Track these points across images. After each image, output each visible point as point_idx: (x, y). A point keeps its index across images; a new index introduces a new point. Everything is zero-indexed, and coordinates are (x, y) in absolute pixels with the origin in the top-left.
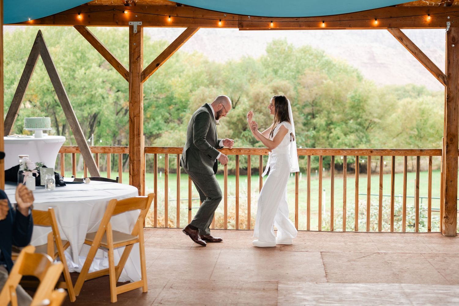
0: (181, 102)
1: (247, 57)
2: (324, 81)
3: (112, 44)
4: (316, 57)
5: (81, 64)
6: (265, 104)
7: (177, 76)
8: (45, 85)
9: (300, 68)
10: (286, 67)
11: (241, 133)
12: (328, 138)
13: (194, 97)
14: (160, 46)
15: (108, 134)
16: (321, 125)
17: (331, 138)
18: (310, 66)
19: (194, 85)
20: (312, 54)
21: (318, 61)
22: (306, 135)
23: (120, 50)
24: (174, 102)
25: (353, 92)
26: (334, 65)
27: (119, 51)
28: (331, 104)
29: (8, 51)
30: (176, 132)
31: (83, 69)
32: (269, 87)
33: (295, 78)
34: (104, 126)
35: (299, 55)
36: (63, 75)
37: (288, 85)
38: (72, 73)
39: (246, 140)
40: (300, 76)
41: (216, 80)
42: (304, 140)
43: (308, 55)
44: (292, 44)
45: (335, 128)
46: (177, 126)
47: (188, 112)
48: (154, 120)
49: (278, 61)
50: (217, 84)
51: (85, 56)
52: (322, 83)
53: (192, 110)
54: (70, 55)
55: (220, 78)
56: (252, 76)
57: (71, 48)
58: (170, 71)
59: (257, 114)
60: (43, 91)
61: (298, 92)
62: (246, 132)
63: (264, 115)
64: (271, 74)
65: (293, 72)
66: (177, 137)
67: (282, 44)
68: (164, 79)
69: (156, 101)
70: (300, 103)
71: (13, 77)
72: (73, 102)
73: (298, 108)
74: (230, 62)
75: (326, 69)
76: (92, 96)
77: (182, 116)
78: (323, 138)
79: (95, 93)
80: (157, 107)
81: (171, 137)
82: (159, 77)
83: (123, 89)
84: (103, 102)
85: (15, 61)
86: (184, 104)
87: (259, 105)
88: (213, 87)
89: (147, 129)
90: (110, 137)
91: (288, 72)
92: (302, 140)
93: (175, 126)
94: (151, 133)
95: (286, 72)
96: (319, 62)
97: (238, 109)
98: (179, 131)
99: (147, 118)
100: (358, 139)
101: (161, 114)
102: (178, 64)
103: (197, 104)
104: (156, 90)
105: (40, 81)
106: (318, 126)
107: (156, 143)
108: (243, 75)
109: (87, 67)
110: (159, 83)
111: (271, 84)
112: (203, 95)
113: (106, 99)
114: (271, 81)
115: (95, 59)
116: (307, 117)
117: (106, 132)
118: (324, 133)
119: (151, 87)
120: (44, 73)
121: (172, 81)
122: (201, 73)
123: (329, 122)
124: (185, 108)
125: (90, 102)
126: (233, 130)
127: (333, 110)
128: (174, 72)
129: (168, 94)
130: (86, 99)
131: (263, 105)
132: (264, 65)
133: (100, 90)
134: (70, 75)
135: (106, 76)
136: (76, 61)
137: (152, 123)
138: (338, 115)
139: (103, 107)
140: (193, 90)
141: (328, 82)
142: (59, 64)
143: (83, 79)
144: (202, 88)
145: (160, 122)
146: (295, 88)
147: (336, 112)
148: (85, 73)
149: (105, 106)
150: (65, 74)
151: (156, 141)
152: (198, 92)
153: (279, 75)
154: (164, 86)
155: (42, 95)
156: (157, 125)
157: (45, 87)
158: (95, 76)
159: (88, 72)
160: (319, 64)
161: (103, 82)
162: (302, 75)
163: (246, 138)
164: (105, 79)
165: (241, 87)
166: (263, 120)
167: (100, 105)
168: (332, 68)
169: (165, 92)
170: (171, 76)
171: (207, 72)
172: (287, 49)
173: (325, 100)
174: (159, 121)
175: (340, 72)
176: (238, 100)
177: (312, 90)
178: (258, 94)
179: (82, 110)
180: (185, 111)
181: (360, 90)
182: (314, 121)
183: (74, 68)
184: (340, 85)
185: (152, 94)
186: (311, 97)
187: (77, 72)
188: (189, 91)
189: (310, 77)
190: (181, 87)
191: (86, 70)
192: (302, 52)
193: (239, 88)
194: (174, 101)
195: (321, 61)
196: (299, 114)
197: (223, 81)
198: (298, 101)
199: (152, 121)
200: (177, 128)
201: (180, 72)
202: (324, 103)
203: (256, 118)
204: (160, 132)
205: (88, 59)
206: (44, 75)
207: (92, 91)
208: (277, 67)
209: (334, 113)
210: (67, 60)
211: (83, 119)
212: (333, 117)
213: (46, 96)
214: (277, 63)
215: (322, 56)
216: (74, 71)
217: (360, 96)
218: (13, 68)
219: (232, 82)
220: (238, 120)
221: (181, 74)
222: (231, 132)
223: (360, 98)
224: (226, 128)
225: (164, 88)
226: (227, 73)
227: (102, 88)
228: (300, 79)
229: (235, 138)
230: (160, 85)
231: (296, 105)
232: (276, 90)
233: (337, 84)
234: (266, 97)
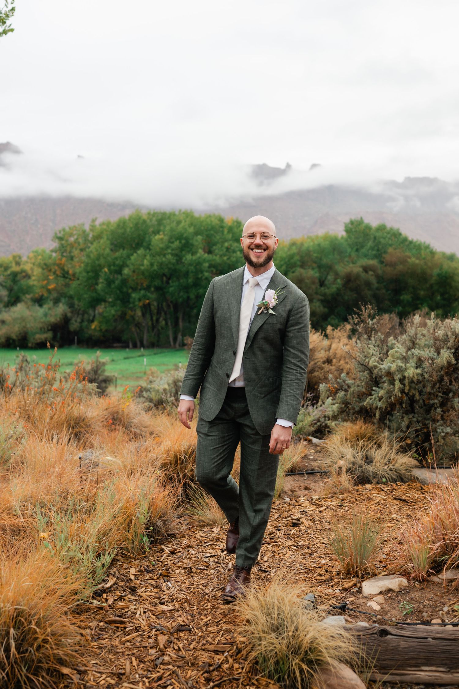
2: (409, 259)
3: (211, 230)
5: (186, 250)
6: (357, 282)
16: (408, 301)
25: (438, 269)
28: (417, 281)
31: (189, 254)
32: (359, 267)
36: (171, 261)
37: (376, 264)
38: (179, 258)
41: (307, 260)
45: (422, 304)
51: (189, 243)
52: (407, 261)
54: (175, 242)
55: (310, 259)
57: (176, 235)
60: (152, 276)
61: (384, 271)
71: (122, 263)
73: (385, 285)
79: (201, 277)
87: (351, 284)
105: (150, 267)
106: (405, 302)
109: (193, 253)
111: (362, 264)
112: (301, 276)
115: (199, 245)
122: (294, 254)
125: (196, 284)
126: (328, 308)
127: (418, 286)
130: (193, 282)
131: (354, 284)
134: (177, 260)
136: (182, 247)
138: (424, 291)
140: (287, 271)
141: (413, 260)
142: (167, 250)
143: (190, 264)
146: (381, 267)
148: (192, 259)
150: (173, 259)
157: (154, 272)
158: (201, 261)
159: (194, 257)
162: (385, 254)
165: (331, 267)
171: (299, 254)
173: (411, 277)
177: (397, 268)
178: (350, 274)
179: (188, 293)
181: (445, 268)
182: (401, 297)
183: (180, 254)
186: (396, 275)
187: (184, 258)
189: (394, 255)
196: (386, 291)
198: (385, 278)
203: (348, 296)
205: (193, 245)
206: (153, 261)
207: (199, 275)
209: (420, 289)
210: (173, 246)
212: (419, 294)
213: (154, 280)
220: (332, 298)
222: (326, 310)
223: (447, 275)
224: (322, 307)
226: (317, 254)
228: (384, 258)
231: (383, 283)
232: (366, 269)
233: (422, 263)
234: (358, 276)
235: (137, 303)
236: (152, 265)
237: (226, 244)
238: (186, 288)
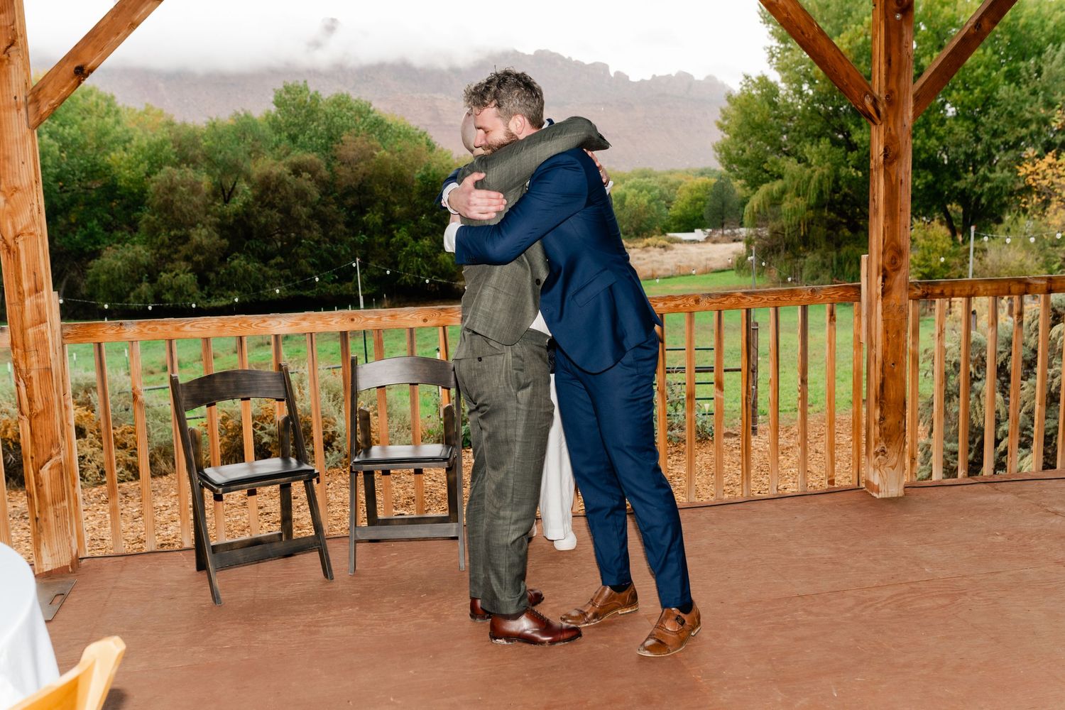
0: (132, 194)
1: (242, 114)
2: (376, 153)
4: (359, 112)
6: (280, 193)
7: (121, 148)
9: (334, 131)
10: (311, 130)
11: (244, 243)
12: (388, 244)
13: (154, 184)
14: (83, 96)
16: (375, 225)
17: (392, 245)
18: (349, 129)
19: (152, 164)
20: (351, 109)
21: (362, 119)
22: (352, 242)
24: (120, 195)
25: (422, 169)
26: (389, 126)
28: (389, 190)
30: (128, 247)
32: (284, 165)
33: (327, 150)
35: (329, 110)
37: (318, 160)
39: (253, 254)
40: (335, 146)
41: (191, 153)
42: (349, 250)
43: (345, 110)
44: (316, 92)
45: (398, 229)
46: (129, 236)
47: (146, 211)
48: (85, 227)
49: (297, 121)
50: (194, 161)
52: (372, 155)
53: (152, 207)
55: (198, 151)
56: (253, 146)
58: (107, 139)
59: (267, 211)
61: (333, 173)
62: (253, 241)
63: (280, 211)
64: (286, 143)
65: (322, 138)
66: (130, 254)
67: (301, 91)
68: (96, 155)
69: (85, 194)
70: (339, 190)
73: (336, 198)
74: (214, 123)
75: (377, 133)
77: (135, 218)
78: (380, 245)
80: (86, 204)
81: (119, 255)
82: (88, 151)
86: (137, 198)
87: (271, 196)
88: (188, 166)
89: (71, 244)
91: (314, 139)
92: (346, 251)
93: (125, 235)
94: (81, 250)
95: (310, 138)
96: (363, 122)
97: (235, 203)
98: (133, 244)
99: (71, 224)
100: (436, 245)
101: (97, 217)
102: (119, 129)
103: (161, 197)
104: (84, 175)
106: (371, 226)
107: (91, 268)
108: (238, 144)
110: (88, 162)
111: (288, 159)
112: (171, 180)
114: (288, 154)
116: (350, 212)
118: (381, 237)
119: (73, 170)
121: (110, 157)
122: (164, 143)
123: (389, 219)
124: (142, 204)
126: (228, 240)
127: (392, 199)
128: (112, 142)
129: (107, 180)
131: (276, 195)
132: (273, 127)
137: (81, 232)
138: (401, 207)
140: (152, 173)
141: (383, 153)
144: (167, 168)
145: (97, 230)
146: (328, 165)
147: (399, 203)
151: (91, 264)
152: (161, 176)
153: (299, 143)
154: (98, 168)
156: (91, 235)
160: (365, 124)
162: (338, 143)
163: (253, 251)
165: (235, 166)
166: (278, 220)
168: (385, 131)
169: (100, 178)
170: (109, 148)
171: (173, 142)
172: (309, 99)
173: (379, 183)
174: (93, 229)
175: (399, 137)
176: (233, 188)
177: (357, 168)
178: (267, 177)
180: (140, 210)
181: (435, 166)
182: (364, 218)
184: (401, 159)
185: (76, 182)
186: (356, 179)
188: (144, 175)
189: (351, 145)
190: (130, 168)
192: (335, 105)
193: (233, 169)
194: (118, 192)
195: (368, 120)
196: (338, 208)
197: (204, 155)
198: (335, 186)
199: (81, 229)
200: (128, 239)
201: (125, 142)
202: (378, 189)
203: (266, 217)
204: (99, 247)
208: (294, 130)
209: (394, 204)
212: (393, 211)
214: (295, 125)
215: (369, 112)
217: (434, 175)
219: (220, 157)
220: (235, 221)
221: (128, 145)
222: (225, 242)
223: (436, 179)
224: (216, 236)
225: (97, 171)
226: (210, 142)
228: (336, 150)
229: (233, 252)
230: (89, 165)
231: (332, 193)
232: (297, 170)
233: (396, 157)
234: (281, 181)
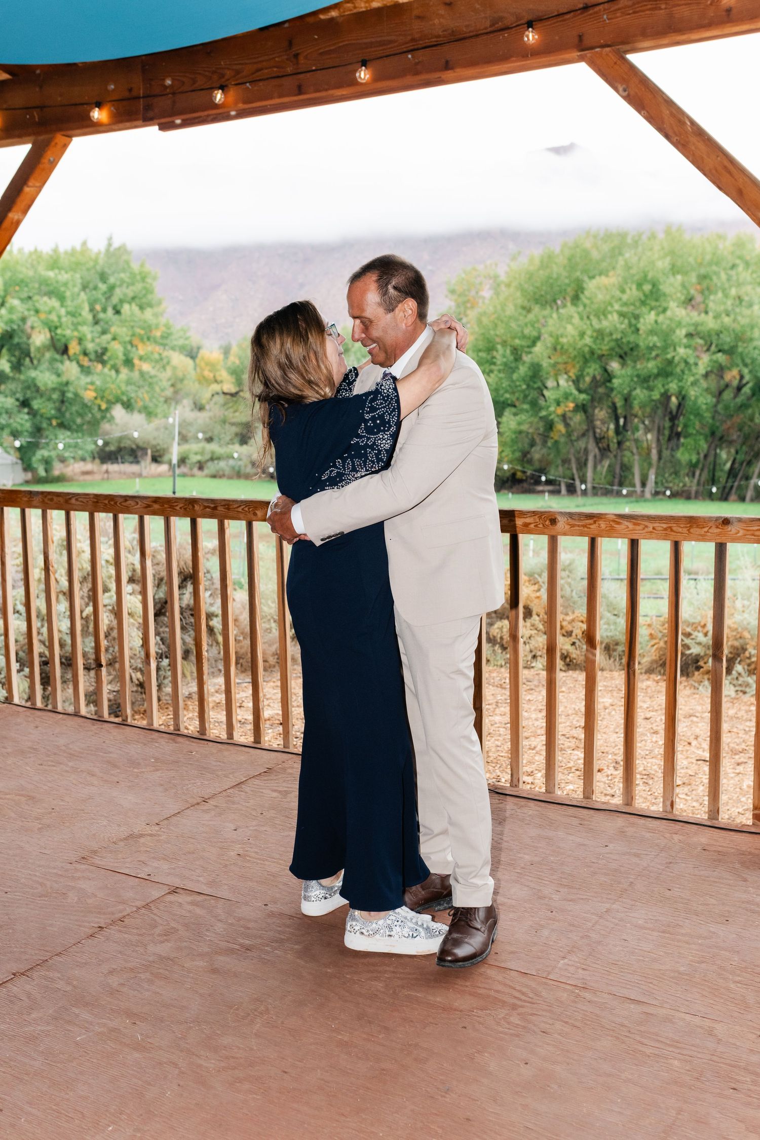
3: (710, 264)
5: (648, 304)
8: (586, 345)
15: (697, 431)
23: (727, 274)
27: (723, 276)
29: (531, 288)
31: (653, 313)
34: (692, 417)
36: (618, 326)
38: (633, 321)
51: (658, 290)
54: (631, 289)
57: (634, 275)
60: (584, 357)
71: (535, 334)
72: (635, 373)
76: (670, 362)
79: (674, 357)
83: (726, 347)
84: (686, 372)
85: (542, 305)
90: (701, 437)
105: (578, 338)
109: (660, 309)
113: (693, 367)
115: (675, 293)
117: (694, 428)
120: (586, 324)
125: (665, 372)
130: (658, 367)
133: (681, 351)
134: (630, 325)
135: (696, 325)
136: (643, 298)
139: (687, 380)
142: (612, 306)
143: (652, 332)
148: (656, 322)
149: (692, 379)
150: (622, 323)
155: (581, 363)
157: (587, 349)
158: (673, 325)
159: (661, 318)
161: (689, 335)
164: (691, 329)
167: (683, 378)
179: (650, 389)
183: (637, 312)
187: (642, 320)
191: (658, 314)
205: (665, 295)
206: (585, 327)
207: (668, 353)
210: (625, 297)
211: (656, 405)
213: (589, 365)
216: (637, 317)
218: (536, 316)
227: (686, 347)
235: (552, 409)
236: (582, 334)
237: (733, 292)
238: (645, 380)
